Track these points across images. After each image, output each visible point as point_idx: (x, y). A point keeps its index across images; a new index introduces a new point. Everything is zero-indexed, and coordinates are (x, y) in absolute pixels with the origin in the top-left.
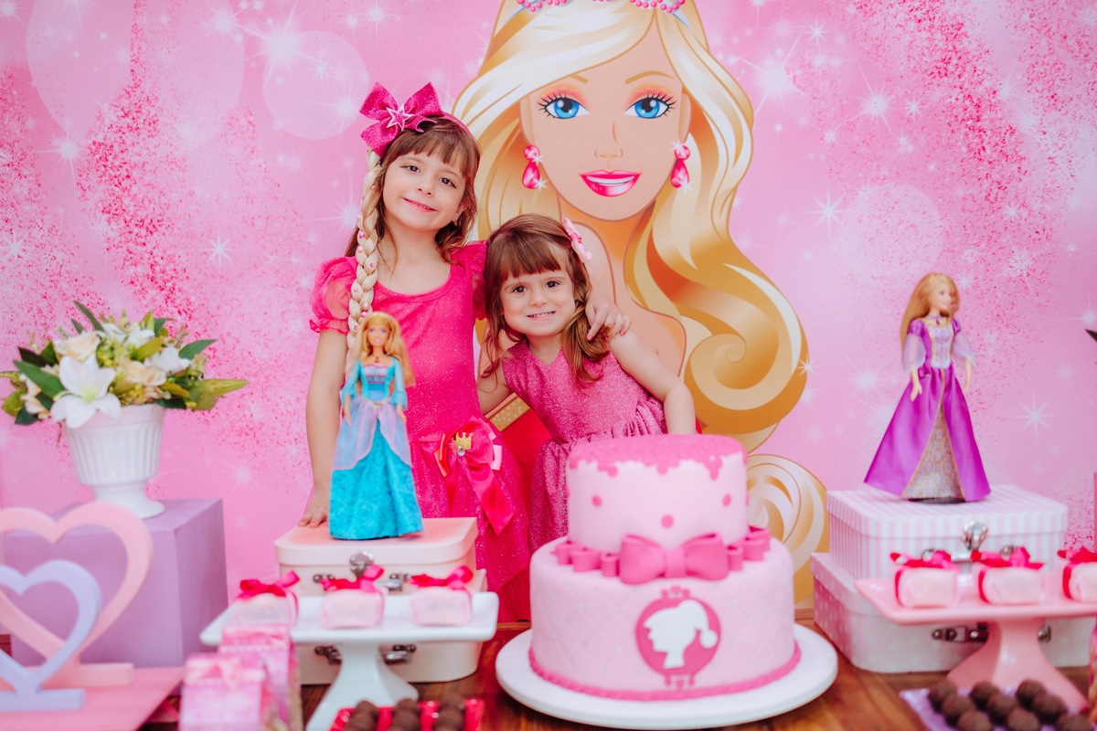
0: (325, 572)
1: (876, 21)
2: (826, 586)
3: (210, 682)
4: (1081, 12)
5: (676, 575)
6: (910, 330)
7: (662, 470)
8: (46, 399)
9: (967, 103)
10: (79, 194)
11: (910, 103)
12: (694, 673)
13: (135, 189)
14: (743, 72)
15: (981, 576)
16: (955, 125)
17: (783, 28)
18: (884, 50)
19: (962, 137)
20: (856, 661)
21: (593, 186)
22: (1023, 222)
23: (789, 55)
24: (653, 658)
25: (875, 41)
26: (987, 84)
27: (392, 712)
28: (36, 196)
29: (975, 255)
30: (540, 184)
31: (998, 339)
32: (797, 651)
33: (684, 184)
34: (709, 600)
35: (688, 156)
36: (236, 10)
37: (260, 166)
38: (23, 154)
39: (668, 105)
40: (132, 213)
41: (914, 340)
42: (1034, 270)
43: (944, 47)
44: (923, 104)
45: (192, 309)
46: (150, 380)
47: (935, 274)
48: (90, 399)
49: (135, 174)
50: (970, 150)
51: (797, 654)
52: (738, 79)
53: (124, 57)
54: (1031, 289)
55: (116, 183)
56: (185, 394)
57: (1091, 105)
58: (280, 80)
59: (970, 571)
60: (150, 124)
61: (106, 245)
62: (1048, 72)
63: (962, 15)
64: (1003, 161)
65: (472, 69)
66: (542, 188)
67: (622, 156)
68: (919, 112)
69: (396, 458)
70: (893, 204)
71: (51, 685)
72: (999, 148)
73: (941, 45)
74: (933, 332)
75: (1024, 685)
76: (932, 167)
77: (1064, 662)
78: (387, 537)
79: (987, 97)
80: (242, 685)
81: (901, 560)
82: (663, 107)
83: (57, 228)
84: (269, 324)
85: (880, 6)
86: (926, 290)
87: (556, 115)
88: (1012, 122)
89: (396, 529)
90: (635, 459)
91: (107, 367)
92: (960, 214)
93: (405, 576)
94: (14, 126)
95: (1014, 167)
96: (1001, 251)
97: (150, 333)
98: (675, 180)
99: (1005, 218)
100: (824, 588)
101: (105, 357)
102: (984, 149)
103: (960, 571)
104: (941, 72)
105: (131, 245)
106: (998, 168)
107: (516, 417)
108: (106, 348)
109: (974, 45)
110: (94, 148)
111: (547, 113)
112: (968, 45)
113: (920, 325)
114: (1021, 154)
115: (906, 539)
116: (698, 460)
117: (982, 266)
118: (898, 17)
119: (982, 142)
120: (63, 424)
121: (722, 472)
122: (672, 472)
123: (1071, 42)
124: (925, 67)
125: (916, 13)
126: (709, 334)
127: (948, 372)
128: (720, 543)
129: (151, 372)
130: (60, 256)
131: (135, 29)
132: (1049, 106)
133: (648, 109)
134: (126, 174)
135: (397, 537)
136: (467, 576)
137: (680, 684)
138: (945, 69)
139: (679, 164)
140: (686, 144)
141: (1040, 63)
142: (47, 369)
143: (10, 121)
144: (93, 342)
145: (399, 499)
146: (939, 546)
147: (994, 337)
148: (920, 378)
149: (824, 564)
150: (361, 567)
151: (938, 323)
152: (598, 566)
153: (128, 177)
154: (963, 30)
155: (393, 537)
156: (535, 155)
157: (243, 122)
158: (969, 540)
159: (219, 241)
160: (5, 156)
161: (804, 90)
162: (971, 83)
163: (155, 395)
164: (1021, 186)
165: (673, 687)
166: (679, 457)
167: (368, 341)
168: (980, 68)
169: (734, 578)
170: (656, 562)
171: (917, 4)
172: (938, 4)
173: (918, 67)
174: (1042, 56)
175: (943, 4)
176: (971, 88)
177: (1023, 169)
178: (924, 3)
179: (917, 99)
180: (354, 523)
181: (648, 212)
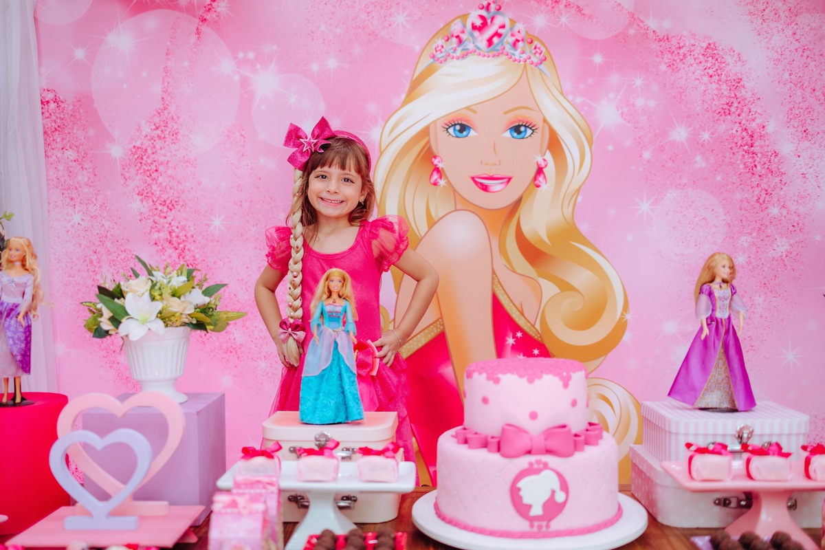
0: (298, 445)
1: (680, 75)
2: (641, 467)
3: (229, 510)
5: (539, 453)
6: (701, 292)
7: (531, 381)
8: (116, 321)
9: (744, 134)
10: (122, 181)
11: (703, 133)
12: (549, 520)
13: (161, 179)
14: (586, 108)
15: (748, 461)
16: (735, 150)
17: (614, 79)
18: (686, 96)
19: (740, 157)
20: (660, 519)
21: (479, 185)
22: (783, 218)
23: (619, 97)
24: (522, 509)
25: (679, 90)
27: (346, 538)
28: (92, 182)
29: (748, 240)
30: (442, 182)
31: (765, 300)
32: (620, 510)
33: (544, 186)
34: (561, 470)
35: (546, 166)
36: (235, 58)
37: (247, 165)
38: (85, 153)
39: (533, 130)
40: (158, 195)
41: (704, 299)
42: (791, 253)
43: (728, 95)
44: (712, 134)
45: (197, 263)
46: (184, 310)
47: (719, 253)
48: (144, 322)
49: (161, 169)
50: (746, 167)
51: (620, 511)
52: (583, 113)
53: (157, 88)
54: (789, 267)
55: (148, 175)
56: (208, 320)
58: (263, 107)
59: (741, 458)
60: (173, 135)
61: (139, 218)
62: (802, 114)
63: (741, 73)
64: (770, 175)
65: (396, 102)
66: (444, 186)
67: (500, 164)
68: (710, 139)
69: (348, 368)
70: (690, 203)
71: (116, 513)
72: (766, 166)
74: (717, 293)
75: (776, 535)
76: (719, 178)
77: (807, 525)
78: (340, 423)
79: (758, 130)
80: (251, 514)
81: (693, 448)
82: (529, 132)
83: (106, 205)
84: (250, 275)
85: (684, 66)
86: (712, 264)
87: (454, 135)
88: (776, 148)
89: (347, 418)
90: (513, 373)
91: (157, 300)
92: (739, 211)
93: (353, 449)
94: (80, 134)
95: (777, 180)
96: (768, 238)
97: (184, 278)
98: (537, 182)
99: (770, 216)
100: (638, 468)
101: (156, 294)
102: (756, 166)
103: (734, 459)
104: (726, 112)
105: (156, 218)
106: (765, 180)
107: (420, 345)
108: (157, 288)
109: (749, 94)
110: (134, 150)
111: (448, 134)
112: (745, 93)
113: (708, 287)
114: (782, 170)
115: (696, 435)
116: (555, 375)
117: (754, 249)
118: (696, 73)
119: (754, 161)
120: (125, 338)
121: (571, 383)
122: (537, 381)
123: (818, 93)
124: (714, 108)
125: (708, 71)
126: (559, 291)
127: (727, 321)
128: (570, 431)
129: (184, 305)
130: (107, 224)
131: (166, 70)
132: (802, 137)
133: (519, 132)
134: (155, 169)
135: (347, 423)
136: (395, 450)
137: (540, 527)
138: (729, 110)
139: (540, 171)
140: (545, 158)
141: (797, 108)
142: (116, 300)
143: (77, 130)
144: (147, 283)
145: (349, 396)
146: (719, 440)
147: (762, 299)
148: (708, 325)
149: (639, 452)
150: (323, 443)
151: (721, 287)
152: (485, 445)
153: (156, 170)
154: (742, 83)
155: (344, 423)
156: (439, 162)
157: (237, 135)
158: (740, 437)
159: (217, 217)
160: (72, 154)
161: (629, 122)
162: (747, 120)
163: (186, 321)
164: (782, 193)
165: (535, 529)
166: (542, 372)
167: (328, 288)
168: (753, 110)
169: (578, 456)
170: (525, 443)
171: (709, 65)
172: (724, 65)
173: (709, 108)
174: (798, 102)
175: (728, 64)
176: (747, 124)
177: (784, 181)
178: (715, 64)
179: (708, 131)
180: (318, 413)
181: (517, 204)
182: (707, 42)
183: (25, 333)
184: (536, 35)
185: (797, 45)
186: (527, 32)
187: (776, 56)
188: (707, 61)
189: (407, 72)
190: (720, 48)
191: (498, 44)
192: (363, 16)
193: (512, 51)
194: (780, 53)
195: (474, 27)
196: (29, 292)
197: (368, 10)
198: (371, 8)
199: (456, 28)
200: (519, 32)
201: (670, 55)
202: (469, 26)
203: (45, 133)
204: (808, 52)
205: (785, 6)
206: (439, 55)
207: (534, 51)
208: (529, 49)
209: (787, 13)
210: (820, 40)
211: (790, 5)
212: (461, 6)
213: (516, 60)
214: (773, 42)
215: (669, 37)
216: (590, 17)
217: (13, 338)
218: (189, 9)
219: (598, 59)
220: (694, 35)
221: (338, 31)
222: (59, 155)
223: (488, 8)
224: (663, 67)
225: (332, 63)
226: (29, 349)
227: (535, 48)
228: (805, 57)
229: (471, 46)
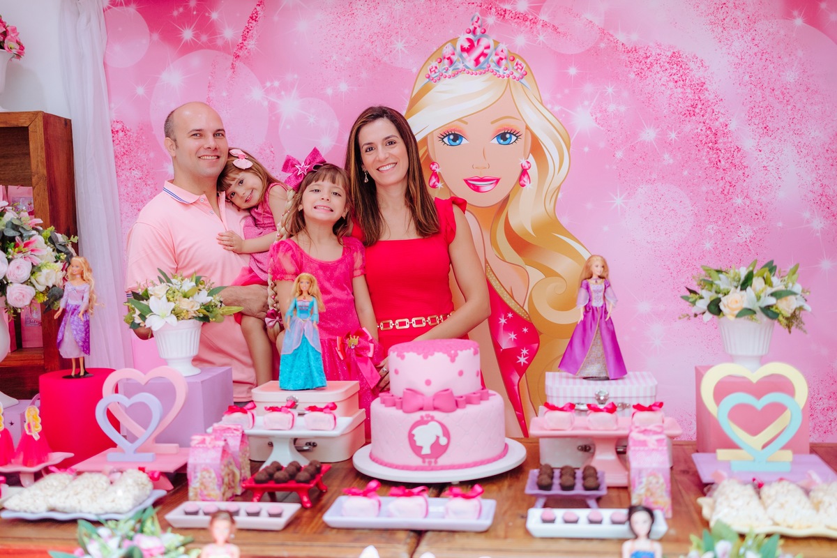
1: (648, 82)
3: (201, 445)
4: (784, 74)
5: (428, 409)
6: (582, 286)
7: (425, 357)
8: (143, 317)
9: (708, 132)
11: (670, 133)
12: (436, 458)
14: (564, 115)
16: (700, 147)
17: (588, 88)
18: (653, 100)
19: (705, 154)
21: (471, 186)
22: (747, 208)
24: (417, 449)
25: (647, 95)
26: (721, 120)
29: (714, 228)
30: (440, 185)
32: (500, 457)
33: (527, 184)
34: (444, 422)
35: (529, 168)
36: (264, 87)
38: (148, 172)
39: (517, 137)
41: (584, 291)
42: (755, 238)
43: (692, 98)
44: (679, 133)
46: (192, 308)
47: (596, 256)
48: (163, 317)
50: (711, 162)
51: (497, 458)
52: (560, 120)
54: (752, 251)
56: (209, 315)
57: (792, 132)
58: (288, 127)
62: (762, 112)
63: (704, 78)
64: (733, 169)
66: (441, 188)
67: (489, 168)
68: (677, 138)
69: (313, 349)
70: (660, 196)
71: (139, 450)
72: (730, 161)
73: (690, 96)
76: (685, 173)
78: (309, 389)
79: (721, 129)
80: (214, 447)
82: (514, 138)
85: (651, 73)
87: (449, 144)
88: (738, 144)
89: (313, 385)
91: (171, 301)
92: (705, 202)
93: (307, 407)
94: (143, 157)
95: (740, 173)
96: (732, 226)
97: (194, 284)
98: (522, 182)
99: (735, 205)
101: (170, 297)
102: (720, 161)
104: (691, 113)
106: (729, 173)
108: (171, 292)
109: (712, 96)
111: (443, 143)
112: (708, 96)
113: (586, 283)
114: (745, 164)
116: (444, 353)
117: (720, 235)
118: (662, 79)
119: (719, 157)
121: (457, 359)
122: (430, 357)
123: (777, 93)
124: (680, 110)
125: (674, 77)
126: (543, 276)
127: (601, 309)
128: (452, 394)
129: (193, 303)
132: (763, 133)
133: (505, 139)
135: (313, 389)
136: (334, 407)
137: (430, 463)
138: (693, 111)
139: (524, 172)
140: (528, 160)
141: (757, 106)
142: (144, 302)
143: (141, 154)
144: (166, 288)
145: (314, 370)
148: (587, 312)
151: (596, 282)
152: (394, 404)
154: (705, 86)
155: (311, 389)
156: (437, 168)
160: (138, 173)
161: (602, 126)
162: (711, 120)
163: (194, 315)
164: (745, 184)
165: (426, 464)
166: (435, 350)
167: (300, 288)
168: (716, 110)
169: (459, 412)
170: (419, 401)
171: (674, 71)
172: (688, 71)
173: (675, 110)
174: (758, 101)
175: (692, 70)
176: (711, 123)
177: (746, 174)
178: (679, 71)
179: (675, 130)
180: (292, 382)
181: (505, 201)
182: (672, 51)
183: (84, 326)
184: (517, 53)
185: (756, 50)
186: (509, 51)
187: (737, 61)
188: (672, 68)
189: (407, 91)
190: (684, 56)
191: (484, 63)
192: (368, 45)
193: (497, 69)
194: (740, 57)
195: (463, 49)
196: (87, 296)
197: (372, 40)
198: (375, 38)
199: (447, 51)
200: (502, 51)
201: (638, 64)
202: (458, 49)
203: (116, 157)
204: (767, 55)
205: (743, 15)
206: (433, 75)
207: (516, 68)
208: (511, 66)
209: (746, 21)
210: (778, 44)
211: (748, 13)
212: (451, 31)
213: (500, 76)
214: (733, 47)
215: (637, 48)
216: (565, 34)
217: (76, 330)
218: (226, 48)
219: (573, 71)
220: (659, 46)
221: (348, 59)
222: (128, 174)
223: (474, 32)
224: (632, 76)
225: (343, 87)
226: (89, 338)
227: (517, 64)
228: (764, 60)
229: (460, 66)
